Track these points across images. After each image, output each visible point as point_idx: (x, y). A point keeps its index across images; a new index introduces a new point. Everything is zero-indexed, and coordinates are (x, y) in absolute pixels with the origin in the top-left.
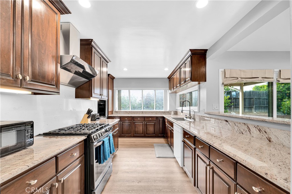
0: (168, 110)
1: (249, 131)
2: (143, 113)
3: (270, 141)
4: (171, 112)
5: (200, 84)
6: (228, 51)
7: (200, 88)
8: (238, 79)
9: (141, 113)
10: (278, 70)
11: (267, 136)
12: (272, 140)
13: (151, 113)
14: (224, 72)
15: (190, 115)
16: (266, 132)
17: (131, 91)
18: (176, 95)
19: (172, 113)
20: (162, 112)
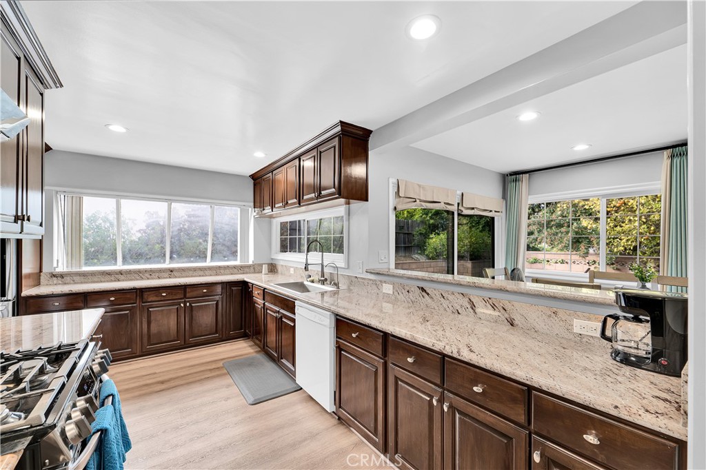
0: (251, 260)
1: (472, 309)
2: (174, 273)
3: (512, 325)
4: (261, 265)
5: (349, 204)
6: (411, 145)
7: (349, 213)
8: (416, 201)
9: (166, 275)
10: (459, 193)
11: (507, 316)
12: (516, 322)
13: (201, 273)
14: (397, 186)
15: (323, 275)
16: (506, 309)
17: (123, 202)
18: (270, 224)
19: (265, 268)
20: (235, 267)
